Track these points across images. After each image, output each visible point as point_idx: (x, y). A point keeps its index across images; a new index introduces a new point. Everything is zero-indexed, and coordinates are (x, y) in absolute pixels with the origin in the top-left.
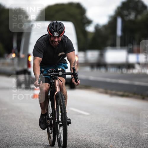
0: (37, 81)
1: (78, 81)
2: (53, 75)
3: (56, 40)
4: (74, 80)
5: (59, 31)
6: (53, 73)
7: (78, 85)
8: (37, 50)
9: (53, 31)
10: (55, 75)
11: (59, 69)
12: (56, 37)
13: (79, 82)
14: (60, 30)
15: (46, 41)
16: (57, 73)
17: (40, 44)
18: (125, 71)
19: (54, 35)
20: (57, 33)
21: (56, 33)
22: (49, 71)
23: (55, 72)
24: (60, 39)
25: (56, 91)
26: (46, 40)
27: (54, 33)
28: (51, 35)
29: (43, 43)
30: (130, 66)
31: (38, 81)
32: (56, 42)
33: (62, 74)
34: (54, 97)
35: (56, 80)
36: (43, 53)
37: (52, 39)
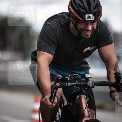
5: (95, 11)
6: (77, 82)
10: (80, 86)
12: (90, 23)
14: (96, 10)
16: (85, 83)
20: (91, 15)
21: (89, 15)
22: (68, 78)
24: (95, 26)
27: (86, 15)
32: (88, 31)
35: (82, 95)
37: (81, 26)
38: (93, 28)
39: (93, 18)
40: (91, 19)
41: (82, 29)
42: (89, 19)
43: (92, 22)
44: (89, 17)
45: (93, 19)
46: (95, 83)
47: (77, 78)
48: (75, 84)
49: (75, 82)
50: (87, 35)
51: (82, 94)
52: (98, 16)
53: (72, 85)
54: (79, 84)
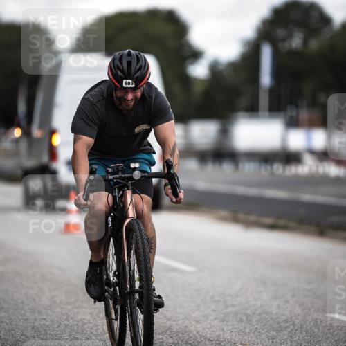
0: (81, 194)
1: (180, 192)
2: (120, 178)
3: (130, 96)
4: (170, 191)
5: (136, 76)
6: (120, 173)
7: (180, 203)
8: (83, 119)
9: (122, 75)
10: (123, 179)
11: (133, 165)
12: (130, 90)
13: (181, 195)
14: (138, 74)
15: (104, 98)
16: (130, 175)
17: (92, 104)
18: (278, 168)
19: (124, 85)
20: (130, 81)
21: (128, 81)
22: (110, 170)
23: (123, 173)
24: (139, 94)
25: (126, 217)
26: (105, 95)
27: (124, 81)
28: (116, 86)
29: (97, 102)
30: (291, 158)
31: (84, 195)
32: (128, 101)
33: (142, 177)
34: (122, 232)
35: (128, 191)
36: (96, 128)
37: (119, 94)
38: (135, 98)
39: (132, 84)
40: (131, 86)
41: (121, 97)
42: (127, 86)
43: (134, 90)
44: (128, 83)
45: (133, 86)
46: (143, 175)
47: (120, 168)
48: (117, 176)
49: (118, 174)
50: (128, 106)
51: (128, 189)
52: (141, 82)
53: (116, 178)
54: (123, 176)
